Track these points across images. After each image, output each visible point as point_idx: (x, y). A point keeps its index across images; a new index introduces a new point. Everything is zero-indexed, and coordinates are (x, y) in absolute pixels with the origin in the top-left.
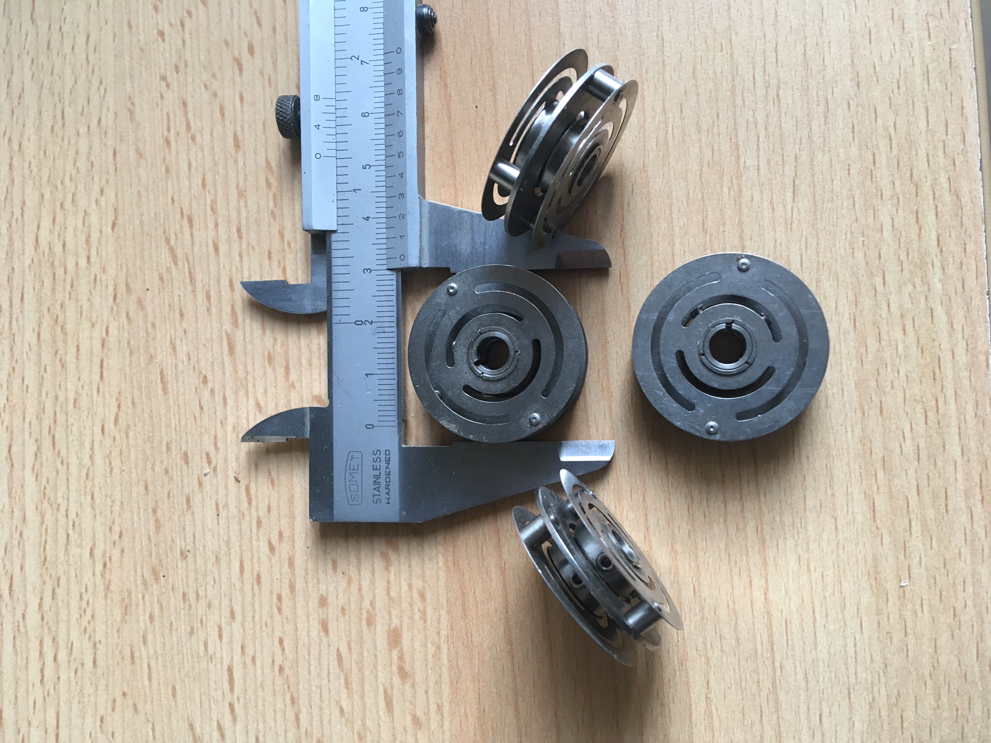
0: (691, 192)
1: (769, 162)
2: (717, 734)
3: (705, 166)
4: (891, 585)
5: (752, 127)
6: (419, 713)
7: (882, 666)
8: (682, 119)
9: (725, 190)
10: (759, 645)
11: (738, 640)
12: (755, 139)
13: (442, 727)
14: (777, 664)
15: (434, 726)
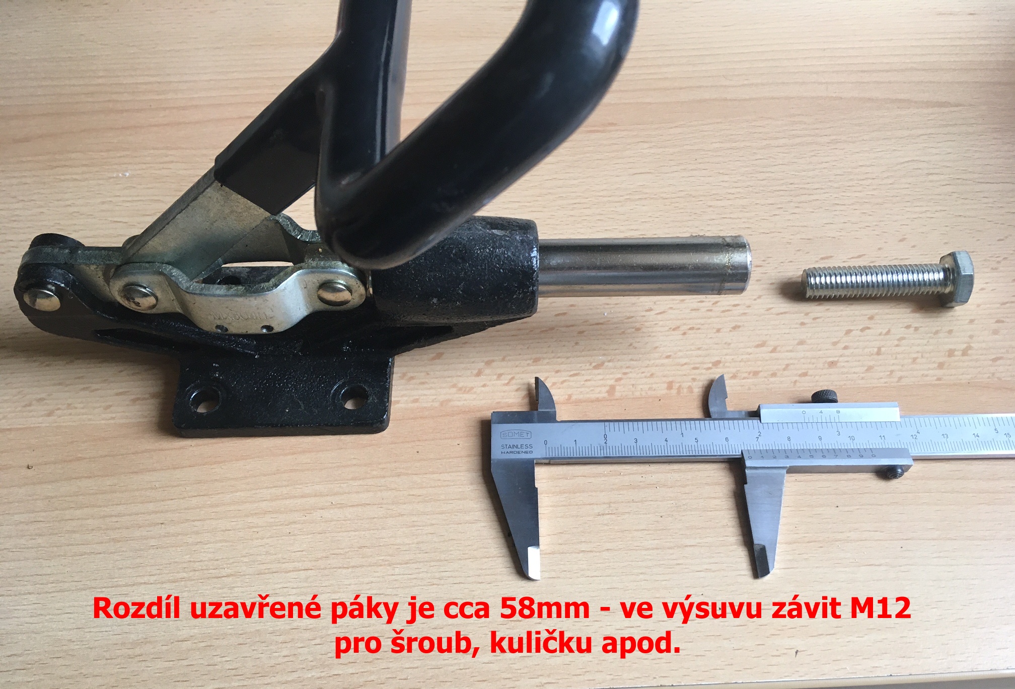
0: (384, 540)
1: (396, 580)
2: (71, 558)
3: (398, 547)
4: (137, 651)
5: (417, 571)
6: (112, 408)
7: (91, 646)
8: (426, 534)
9: (382, 558)
10: (116, 580)
11: (122, 569)
12: (410, 573)
13: (103, 420)
14: (104, 590)
15: (104, 416)
